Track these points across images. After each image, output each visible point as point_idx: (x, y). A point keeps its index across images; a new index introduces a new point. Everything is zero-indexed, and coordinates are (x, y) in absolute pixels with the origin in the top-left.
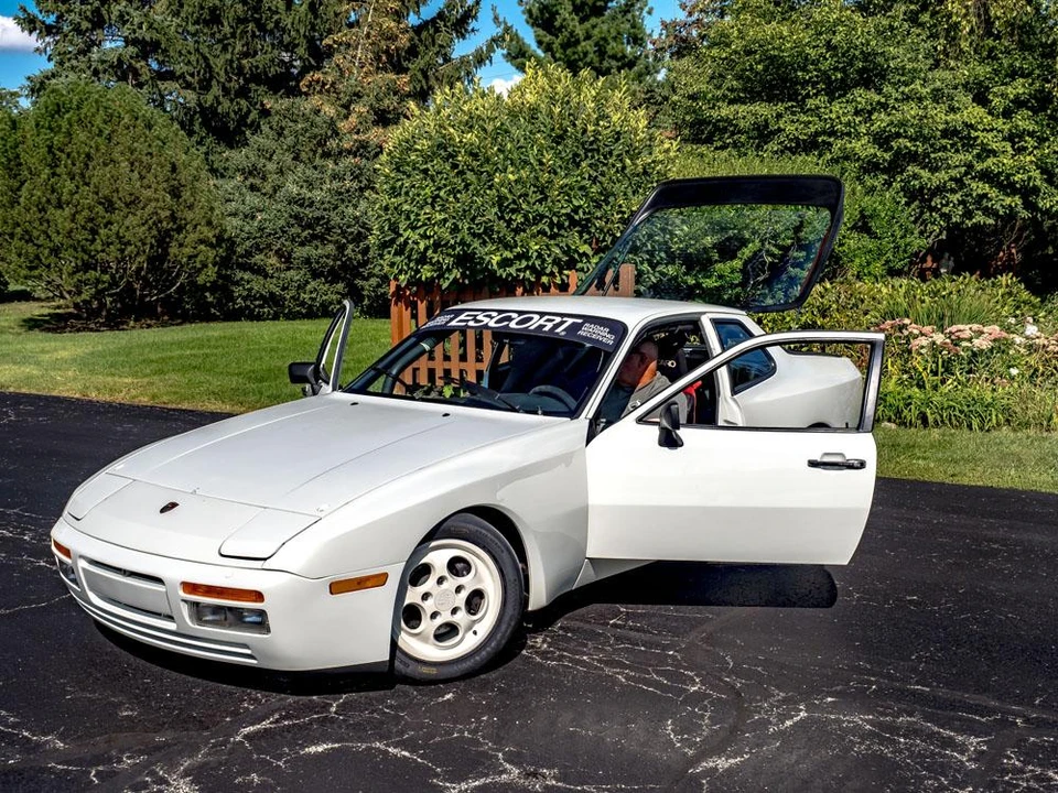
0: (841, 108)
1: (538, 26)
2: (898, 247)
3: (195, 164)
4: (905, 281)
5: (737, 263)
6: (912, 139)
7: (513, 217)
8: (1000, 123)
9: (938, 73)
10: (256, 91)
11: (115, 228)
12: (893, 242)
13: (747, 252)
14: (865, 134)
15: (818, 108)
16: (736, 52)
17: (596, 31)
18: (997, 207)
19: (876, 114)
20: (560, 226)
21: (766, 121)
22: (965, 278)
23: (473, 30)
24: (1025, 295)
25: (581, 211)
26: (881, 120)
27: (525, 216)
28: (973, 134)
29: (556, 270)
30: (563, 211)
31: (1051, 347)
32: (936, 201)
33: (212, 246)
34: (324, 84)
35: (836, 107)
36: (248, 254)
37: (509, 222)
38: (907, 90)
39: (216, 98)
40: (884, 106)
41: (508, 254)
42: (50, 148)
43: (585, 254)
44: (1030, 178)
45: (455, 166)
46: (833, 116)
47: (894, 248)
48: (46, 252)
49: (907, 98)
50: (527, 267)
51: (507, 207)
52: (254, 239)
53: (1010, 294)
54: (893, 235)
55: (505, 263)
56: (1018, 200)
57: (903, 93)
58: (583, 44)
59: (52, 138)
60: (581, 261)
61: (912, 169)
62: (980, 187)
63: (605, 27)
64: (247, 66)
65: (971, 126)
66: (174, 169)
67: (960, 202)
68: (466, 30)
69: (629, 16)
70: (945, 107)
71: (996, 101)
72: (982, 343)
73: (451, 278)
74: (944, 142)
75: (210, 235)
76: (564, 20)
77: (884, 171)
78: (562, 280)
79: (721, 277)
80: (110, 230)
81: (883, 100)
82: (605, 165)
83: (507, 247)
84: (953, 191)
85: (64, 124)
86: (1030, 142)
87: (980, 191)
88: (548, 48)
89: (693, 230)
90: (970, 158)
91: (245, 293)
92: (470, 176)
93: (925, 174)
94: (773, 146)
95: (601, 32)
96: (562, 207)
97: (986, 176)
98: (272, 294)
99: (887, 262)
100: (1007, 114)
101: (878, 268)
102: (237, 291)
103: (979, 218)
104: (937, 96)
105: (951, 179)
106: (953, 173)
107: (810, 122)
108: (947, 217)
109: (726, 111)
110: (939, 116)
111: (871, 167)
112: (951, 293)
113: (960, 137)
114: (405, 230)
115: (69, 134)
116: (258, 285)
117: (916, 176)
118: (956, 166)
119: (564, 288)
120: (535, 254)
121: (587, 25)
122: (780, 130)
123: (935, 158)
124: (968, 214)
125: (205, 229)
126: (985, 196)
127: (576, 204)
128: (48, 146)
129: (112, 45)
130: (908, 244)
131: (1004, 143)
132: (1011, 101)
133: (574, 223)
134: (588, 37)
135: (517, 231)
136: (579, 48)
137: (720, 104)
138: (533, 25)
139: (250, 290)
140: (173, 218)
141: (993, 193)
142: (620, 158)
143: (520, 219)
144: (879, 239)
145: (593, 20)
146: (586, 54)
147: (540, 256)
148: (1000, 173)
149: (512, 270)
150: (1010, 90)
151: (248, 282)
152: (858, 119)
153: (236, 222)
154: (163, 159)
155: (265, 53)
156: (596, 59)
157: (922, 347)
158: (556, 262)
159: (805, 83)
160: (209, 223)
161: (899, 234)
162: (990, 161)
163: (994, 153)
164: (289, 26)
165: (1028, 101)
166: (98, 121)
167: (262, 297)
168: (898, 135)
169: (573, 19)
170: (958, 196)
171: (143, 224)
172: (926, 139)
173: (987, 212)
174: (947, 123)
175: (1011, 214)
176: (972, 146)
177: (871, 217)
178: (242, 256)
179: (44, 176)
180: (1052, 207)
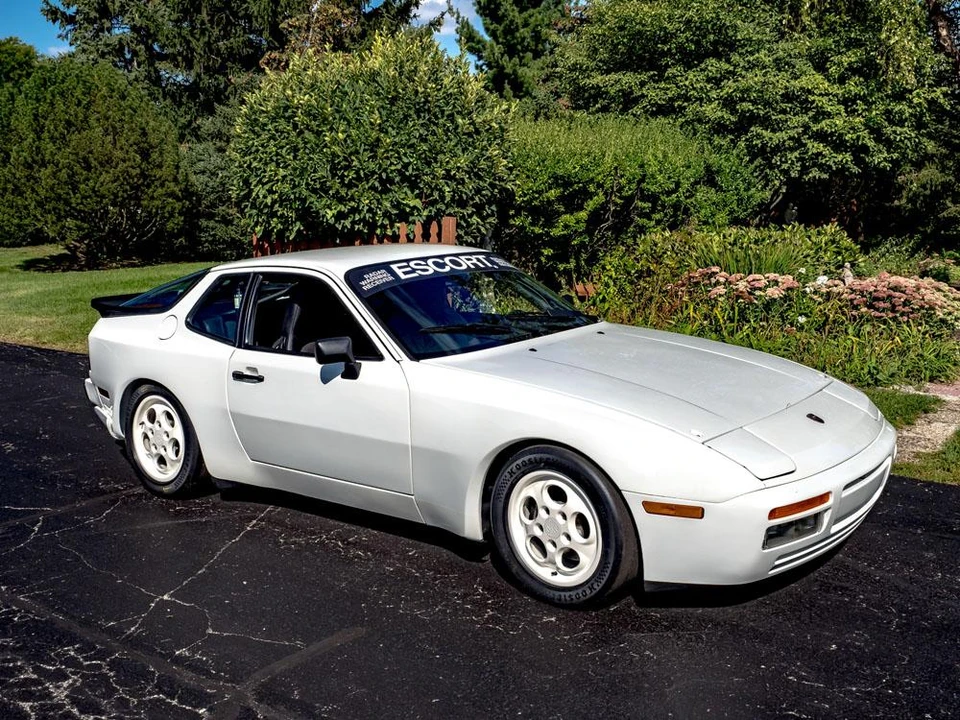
0: (695, 76)
1: (486, 16)
2: (742, 200)
3: (163, 129)
4: (735, 231)
5: (583, 215)
6: (754, 103)
7: (346, 174)
8: (836, 89)
9: (782, 44)
10: (232, 68)
11: (91, 183)
12: (737, 195)
13: (591, 205)
14: (715, 99)
15: (675, 76)
16: (610, 28)
17: (532, 20)
18: (831, 163)
19: (726, 81)
20: (391, 181)
21: (630, 88)
22: (794, 227)
23: (415, 16)
24: (847, 242)
25: (410, 168)
26: (729, 86)
27: (357, 172)
28: (811, 98)
29: (386, 222)
30: (393, 168)
31: (845, 295)
32: (776, 160)
33: (178, 199)
34: (280, 62)
35: (691, 75)
36: (213, 205)
37: (342, 177)
38: (751, 59)
39: (198, 75)
40: (733, 73)
41: (342, 208)
42: (36, 117)
43: (415, 207)
44: (858, 137)
45: (295, 126)
46: (687, 83)
47: (738, 200)
48: (33, 204)
49: (751, 66)
50: (360, 220)
51: (339, 163)
52: (217, 193)
53: (833, 242)
54: (736, 189)
55: (340, 216)
56: (848, 157)
57: (749, 62)
58: (522, 30)
59: (37, 108)
60: (413, 215)
61: (755, 129)
62: (814, 147)
63: (540, 17)
64: (224, 47)
65: (809, 92)
66: (144, 134)
67: (798, 160)
68: (409, 17)
69: (560, 7)
70: (787, 75)
71: (833, 69)
72: (774, 292)
73: (295, 229)
74: (783, 105)
75: (176, 189)
76: (506, 10)
77: (731, 132)
78: (394, 232)
79: (566, 227)
80: (87, 185)
81: (731, 68)
82: (436, 124)
83: (341, 200)
84: (792, 150)
85: (49, 96)
86: (860, 106)
87: (815, 151)
88: (493, 34)
89: (537, 184)
90: (807, 120)
91: (210, 239)
92: (308, 135)
93: (767, 134)
94: (637, 110)
95: (536, 20)
96: (392, 164)
97: (821, 136)
98: (233, 239)
99: (731, 213)
100: (842, 80)
101: (722, 217)
102: (204, 236)
103: (815, 173)
104: (779, 64)
105: (790, 138)
106: (792, 133)
107: (668, 89)
108: (786, 172)
109: (598, 79)
110: (782, 82)
111: (720, 128)
112: (776, 241)
113: (799, 100)
114: (256, 186)
115: (52, 104)
116: (221, 231)
117: (759, 137)
118: (795, 127)
119: (395, 239)
120: (366, 208)
121: (525, 14)
122: (643, 96)
123: (776, 120)
124: (805, 170)
125: (172, 184)
126: (820, 154)
127: (406, 160)
128: (34, 114)
129: (120, 31)
130: (751, 196)
131: (838, 107)
132: (846, 69)
133: (405, 179)
134: (526, 25)
135: (350, 186)
136: (518, 35)
137: (592, 74)
138: (481, 15)
139: (214, 235)
140: (143, 175)
141: (826, 151)
142: (451, 118)
143: (352, 175)
144: (725, 192)
145: (531, 11)
146: (524, 39)
147: (370, 210)
148: (832, 134)
149: (348, 223)
150: (844, 59)
151: (213, 229)
152: (709, 86)
153: (203, 178)
154: (134, 125)
155: (239, 37)
156: (532, 44)
157: (720, 296)
158: (386, 214)
159: (664, 54)
160: (175, 180)
161: (742, 186)
162: (824, 124)
163: (829, 115)
164: (256, 13)
165: (861, 68)
166: (78, 93)
167: (224, 241)
168: (742, 100)
169: (513, 10)
170: (796, 154)
171: (115, 181)
172: (767, 104)
173: (823, 168)
174: (786, 88)
175: (842, 170)
176: (810, 109)
177: (718, 172)
178: (207, 207)
179: (30, 140)
180: (879, 163)
